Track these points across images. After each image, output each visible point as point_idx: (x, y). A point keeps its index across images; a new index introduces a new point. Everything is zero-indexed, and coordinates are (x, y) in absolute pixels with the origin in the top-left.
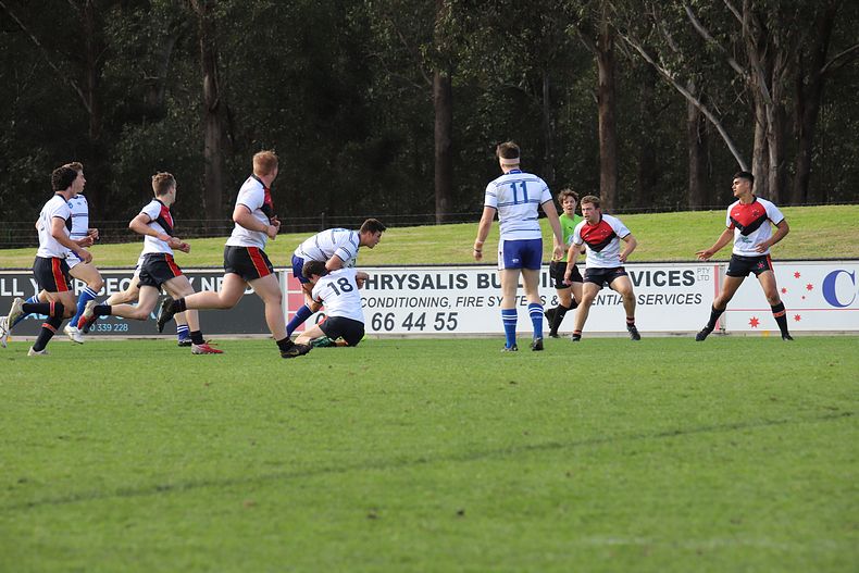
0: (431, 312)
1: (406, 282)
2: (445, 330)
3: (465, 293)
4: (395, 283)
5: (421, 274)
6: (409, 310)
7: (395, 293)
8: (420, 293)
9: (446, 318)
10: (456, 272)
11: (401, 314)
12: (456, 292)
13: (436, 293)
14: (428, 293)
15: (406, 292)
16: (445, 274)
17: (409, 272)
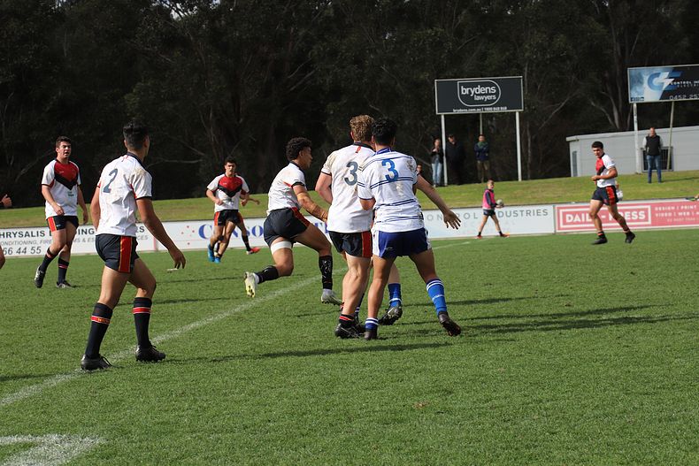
0: (29, 247)
1: (18, 234)
2: (35, 254)
3: (44, 238)
4: (12, 235)
5: (24, 231)
6: (19, 246)
7: (13, 239)
8: (24, 239)
9: (36, 249)
10: (39, 230)
11: (15, 249)
12: (40, 238)
13: (31, 239)
14: (27, 239)
15: (17, 238)
16: (35, 231)
17: (18, 230)
